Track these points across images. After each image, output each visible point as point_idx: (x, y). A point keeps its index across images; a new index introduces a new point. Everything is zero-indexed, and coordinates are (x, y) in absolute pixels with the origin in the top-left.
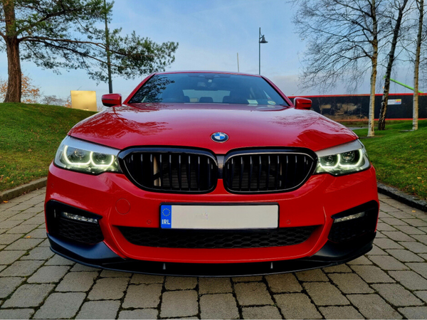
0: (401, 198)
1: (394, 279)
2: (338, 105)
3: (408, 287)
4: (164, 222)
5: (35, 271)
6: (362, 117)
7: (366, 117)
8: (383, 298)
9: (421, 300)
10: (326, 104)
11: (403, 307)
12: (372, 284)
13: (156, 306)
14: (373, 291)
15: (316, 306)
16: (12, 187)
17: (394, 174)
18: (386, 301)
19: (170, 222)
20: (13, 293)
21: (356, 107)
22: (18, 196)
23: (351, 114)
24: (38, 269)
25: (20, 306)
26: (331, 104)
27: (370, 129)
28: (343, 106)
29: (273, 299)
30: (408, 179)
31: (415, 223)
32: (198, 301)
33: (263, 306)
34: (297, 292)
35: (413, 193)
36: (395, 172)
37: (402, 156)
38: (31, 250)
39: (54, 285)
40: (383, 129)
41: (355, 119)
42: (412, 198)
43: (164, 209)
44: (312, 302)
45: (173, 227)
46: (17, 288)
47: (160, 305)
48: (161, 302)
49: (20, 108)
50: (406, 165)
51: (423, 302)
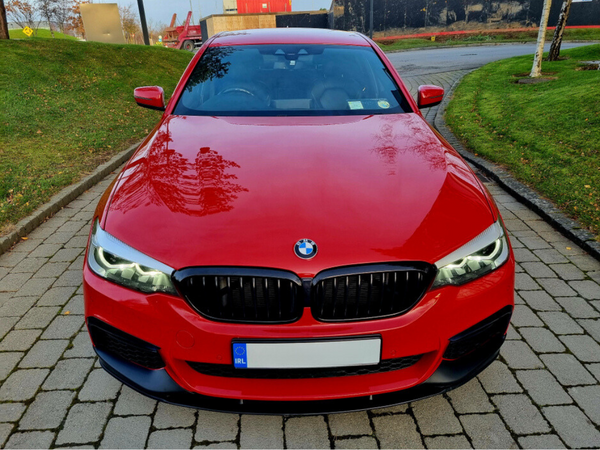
0: (556, 223)
1: (521, 385)
2: (495, 4)
3: (536, 400)
4: (238, 361)
5: (86, 380)
6: (528, 25)
7: (534, 25)
8: (504, 421)
9: (549, 423)
10: (475, 3)
11: (525, 436)
12: (493, 395)
13: (234, 439)
14: (494, 408)
15: (422, 435)
16: (28, 212)
17: (553, 176)
18: (506, 425)
19: (245, 360)
20: (65, 419)
21: (521, 8)
22: (38, 226)
23: (512, 20)
24: (88, 374)
25: (77, 442)
26: (484, 4)
27: (535, 64)
28: (502, 5)
29: (372, 425)
30: (571, 188)
31: (567, 272)
32: (283, 429)
33: (359, 436)
34: (401, 413)
35: (574, 216)
36: (556, 170)
37: (571, 138)
38: (73, 337)
39: (111, 405)
40: (556, 59)
41: (517, 27)
42: (569, 225)
43: (237, 348)
44: (418, 430)
45: (249, 366)
46: (68, 409)
47: (238, 436)
48: (240, 431)
49: (10, 50)
50: (573, 158)
51: (550, 426)
